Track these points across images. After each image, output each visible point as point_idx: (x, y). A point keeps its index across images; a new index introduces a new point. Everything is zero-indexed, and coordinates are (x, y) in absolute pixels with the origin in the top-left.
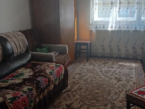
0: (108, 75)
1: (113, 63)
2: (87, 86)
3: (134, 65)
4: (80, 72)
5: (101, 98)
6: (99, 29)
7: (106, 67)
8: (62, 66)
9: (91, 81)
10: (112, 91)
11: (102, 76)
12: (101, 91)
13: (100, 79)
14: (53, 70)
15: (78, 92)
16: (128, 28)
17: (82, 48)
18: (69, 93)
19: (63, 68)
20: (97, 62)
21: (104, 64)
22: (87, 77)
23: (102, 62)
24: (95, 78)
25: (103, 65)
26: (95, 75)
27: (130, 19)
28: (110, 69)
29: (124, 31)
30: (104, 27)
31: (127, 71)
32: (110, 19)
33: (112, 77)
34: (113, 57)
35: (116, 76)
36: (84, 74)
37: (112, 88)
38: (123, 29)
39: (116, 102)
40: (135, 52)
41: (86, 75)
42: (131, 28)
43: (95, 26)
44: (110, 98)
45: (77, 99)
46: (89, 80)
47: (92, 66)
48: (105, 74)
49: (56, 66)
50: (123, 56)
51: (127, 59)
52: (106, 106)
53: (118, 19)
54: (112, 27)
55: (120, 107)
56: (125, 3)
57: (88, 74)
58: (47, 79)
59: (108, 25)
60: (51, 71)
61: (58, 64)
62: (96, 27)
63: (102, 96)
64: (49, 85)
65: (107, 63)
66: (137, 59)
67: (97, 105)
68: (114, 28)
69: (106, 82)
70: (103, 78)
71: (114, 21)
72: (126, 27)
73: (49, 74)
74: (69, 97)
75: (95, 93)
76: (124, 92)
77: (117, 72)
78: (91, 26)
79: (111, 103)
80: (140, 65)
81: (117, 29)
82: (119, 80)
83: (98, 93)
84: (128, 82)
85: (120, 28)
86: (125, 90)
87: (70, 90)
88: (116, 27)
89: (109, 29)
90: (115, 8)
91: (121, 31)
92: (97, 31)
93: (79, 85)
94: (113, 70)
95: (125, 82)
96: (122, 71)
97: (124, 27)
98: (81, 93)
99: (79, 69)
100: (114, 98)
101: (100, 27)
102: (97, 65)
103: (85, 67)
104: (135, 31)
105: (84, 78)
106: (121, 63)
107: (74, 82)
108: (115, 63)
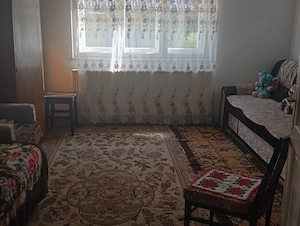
0: (121, 158)
1: (123, 135)
2: (87, 185)
3: (161, 136)
4: (62, 158)
5: (122, 206)
6: (92, 70)
7: (114, 144)
8: (36, 149)
9: (92, 174)
10: (138, 189)
11: (111, 162)
12: (117, 193)
13: (109, 168)
14: (21, 160)
15: (72, 199)
16: (146, 67)
17: (56, 109)
18: (54, 205)
19: (39, 153)
20: (93, 135)
21: (107, 138)
22: (81, 167)
23: (103, 134)
24: (98, 167)
25: (106, 141)
26: (96, 162)
27: (148, 51)
28: (121, 147)
29: (139, 72)
30: (101, 66)
31: (154, 148)
32: (113, 50)
33: (130, 161)
34: (121, 124)
35: (138, 159)
36: (73, 162)
37: (136, 184)
38: (138, 70)
39: (150, 208)
40: (160, 112)
41: (78, 163)
42: (153, 67)
43: (82, 64)
44: (138, 202)
45: (74, 216)
46: (88, 174)
47: (85, 145)
48: (115, 157)
49: (25, 150)
50: (139, 120)
51: (148, 125)
52: (135, 219)
53: (127, 50)
54: (116, 66)
55: (161, 216)
56: (138, 20)
57: (81, 160)
58: (14, 181)
59: (109, 61)
60: (17, 162)
61: (27, 147)
62: (86, 66)
63: (123, 201)
64: (19, 194)
65: (112, 136)
66: (164, 125)
67: (118, 219)
68: (120, 66)
69: (122, 174)
70: (114, 167)
71: (120, 54)
72: (142, 65)
73: (14, 168)
74: (55, 213)
75: (109, 197)
76: (159, 187)
77: (137, 151)
78: (75, 64)
79: (144, 212)
80: (172, 134)
81: (127, 69)
82: (145, 167)
83: (113, 197)
84: (162, 169)
85: (131, 66)
86: (160, 183)
87: (53, 200)
88: (124, 66)
89: (112, 70)
90: (120, 29)
91: (134, 72)
92: (88, 73)
93: (69, 185)
94: (127, 148)
95: (156, 169)
96: (144, 148)
97: (138, 66)
98: (80, 201)
99: (59, 152)
100: (145, 201)
101: (94, 65)
102: (94, 142)
103: (70, 148)
104: (159, 73)
105: (75, 171)
106: (138, 134)
107: (56, 182)
108: (128, 134)
